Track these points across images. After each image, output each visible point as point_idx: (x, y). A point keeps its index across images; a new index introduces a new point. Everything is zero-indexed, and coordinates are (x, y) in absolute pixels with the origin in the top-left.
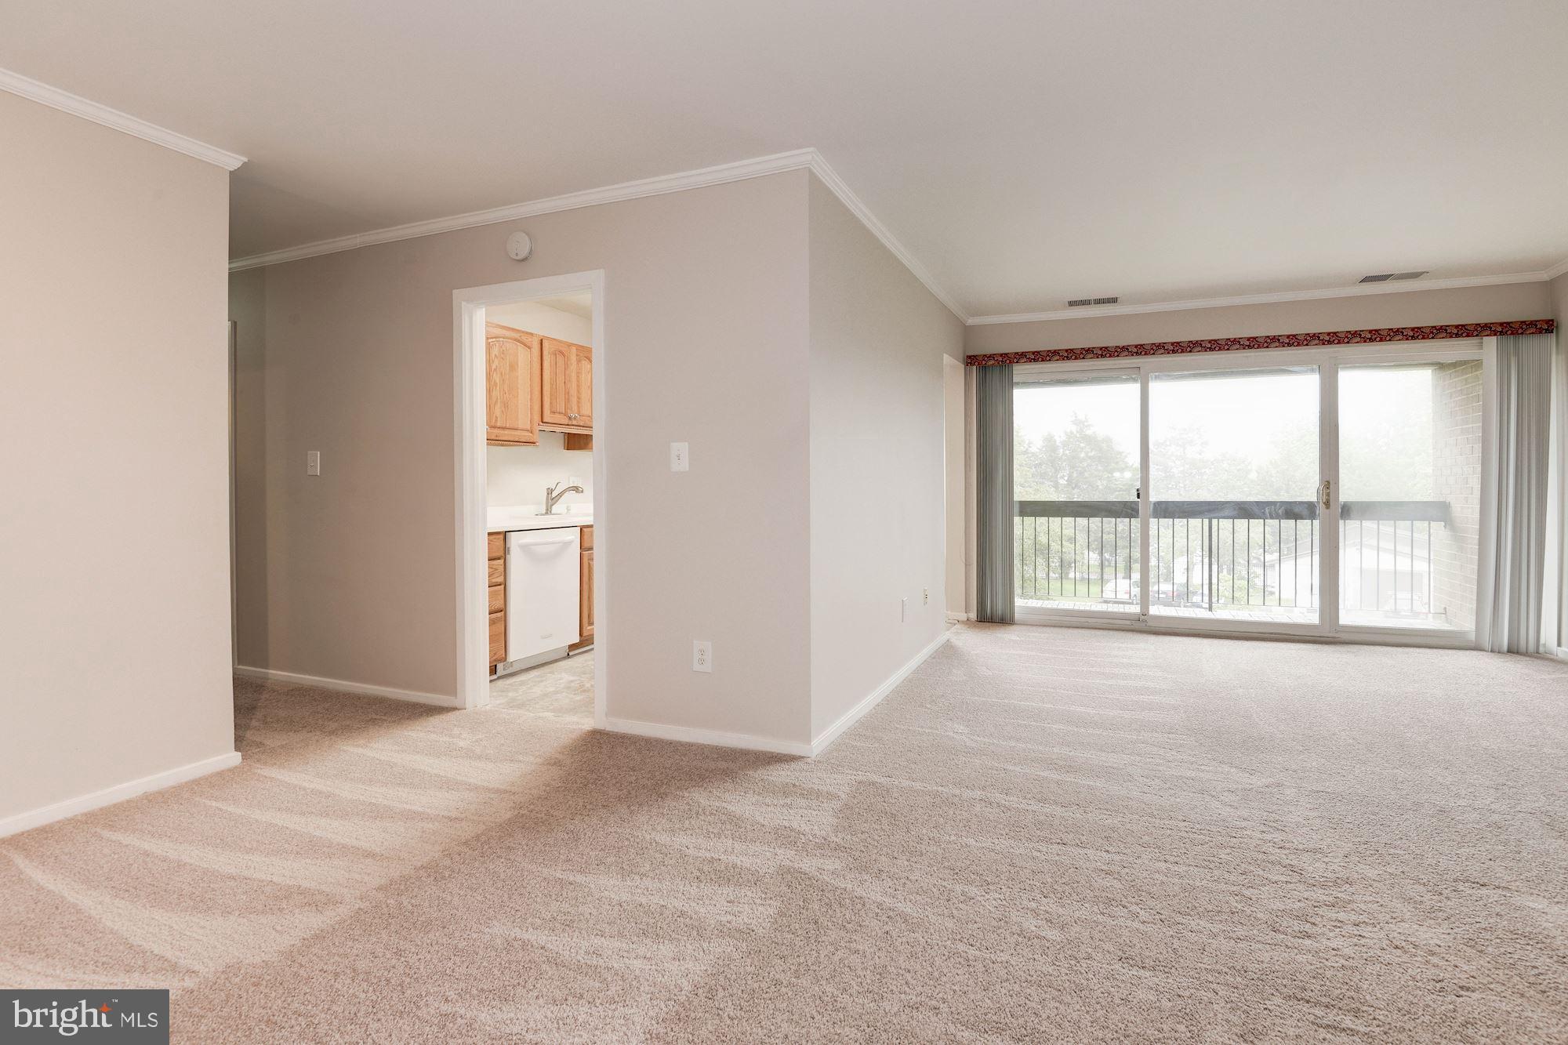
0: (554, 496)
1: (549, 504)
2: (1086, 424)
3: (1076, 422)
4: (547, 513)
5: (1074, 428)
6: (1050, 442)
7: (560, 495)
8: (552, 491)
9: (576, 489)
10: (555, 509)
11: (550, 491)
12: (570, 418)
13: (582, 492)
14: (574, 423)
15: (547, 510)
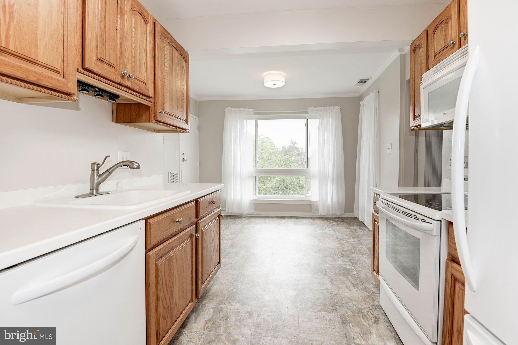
0: (101, 172)
1: (96, 182)
2: (295, 143)
3: (292, 143)
4: (91, 194)
5: (291, 144)
6: (284, 148)
7: (110, 171)
8: (99, 166)
9: (129, 164)
10: (102, 188)
11: (96, 167)
12: (123, 76)
13: (138, 167)
14: (128, 84)
15: (92, 189)
